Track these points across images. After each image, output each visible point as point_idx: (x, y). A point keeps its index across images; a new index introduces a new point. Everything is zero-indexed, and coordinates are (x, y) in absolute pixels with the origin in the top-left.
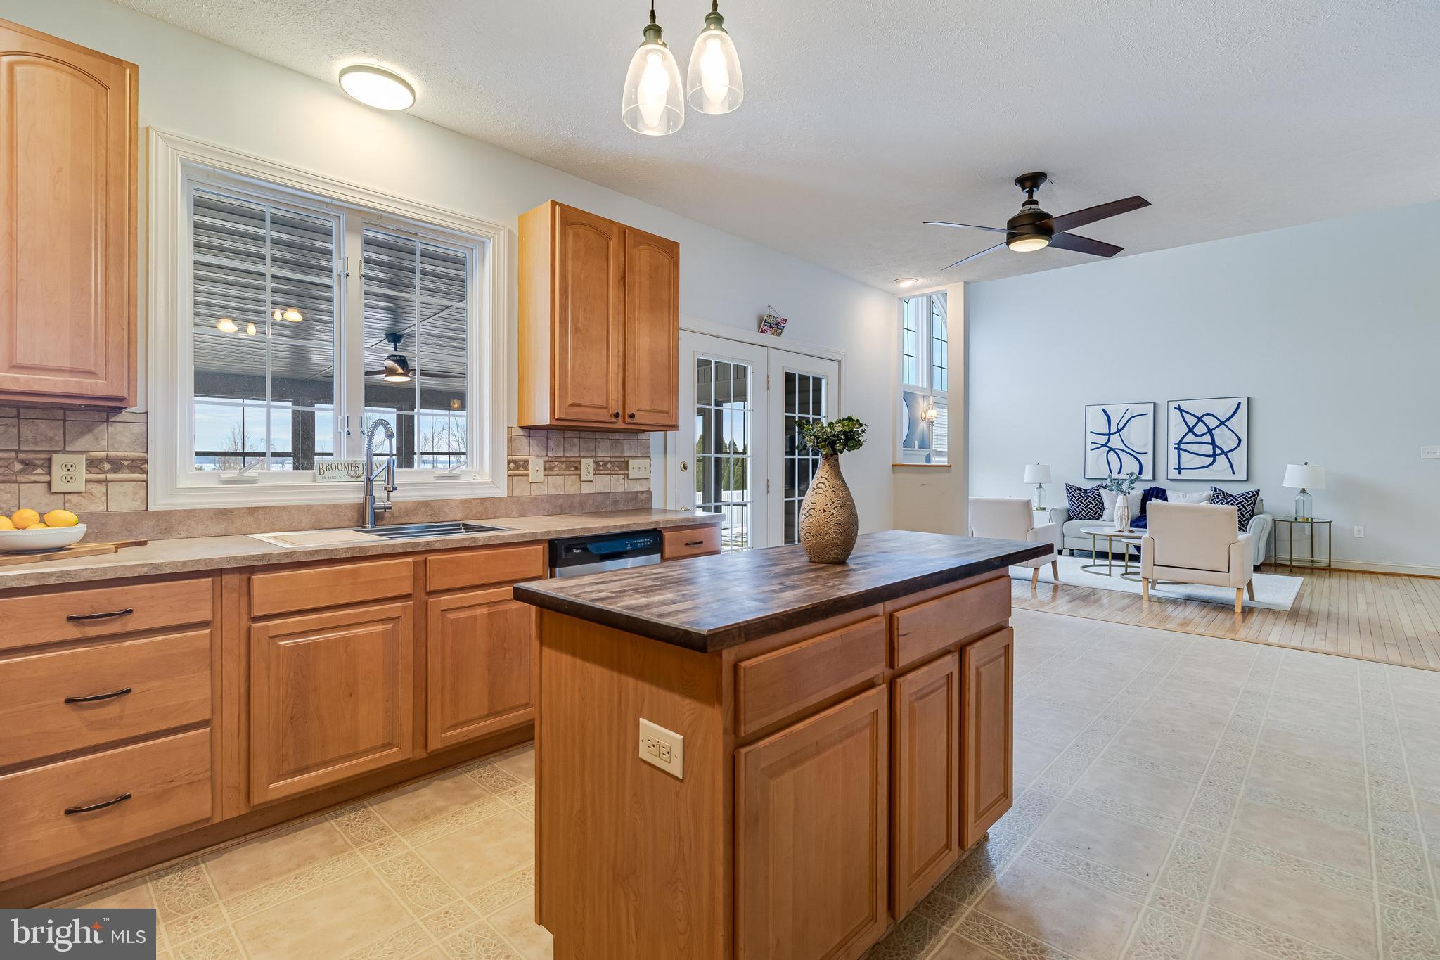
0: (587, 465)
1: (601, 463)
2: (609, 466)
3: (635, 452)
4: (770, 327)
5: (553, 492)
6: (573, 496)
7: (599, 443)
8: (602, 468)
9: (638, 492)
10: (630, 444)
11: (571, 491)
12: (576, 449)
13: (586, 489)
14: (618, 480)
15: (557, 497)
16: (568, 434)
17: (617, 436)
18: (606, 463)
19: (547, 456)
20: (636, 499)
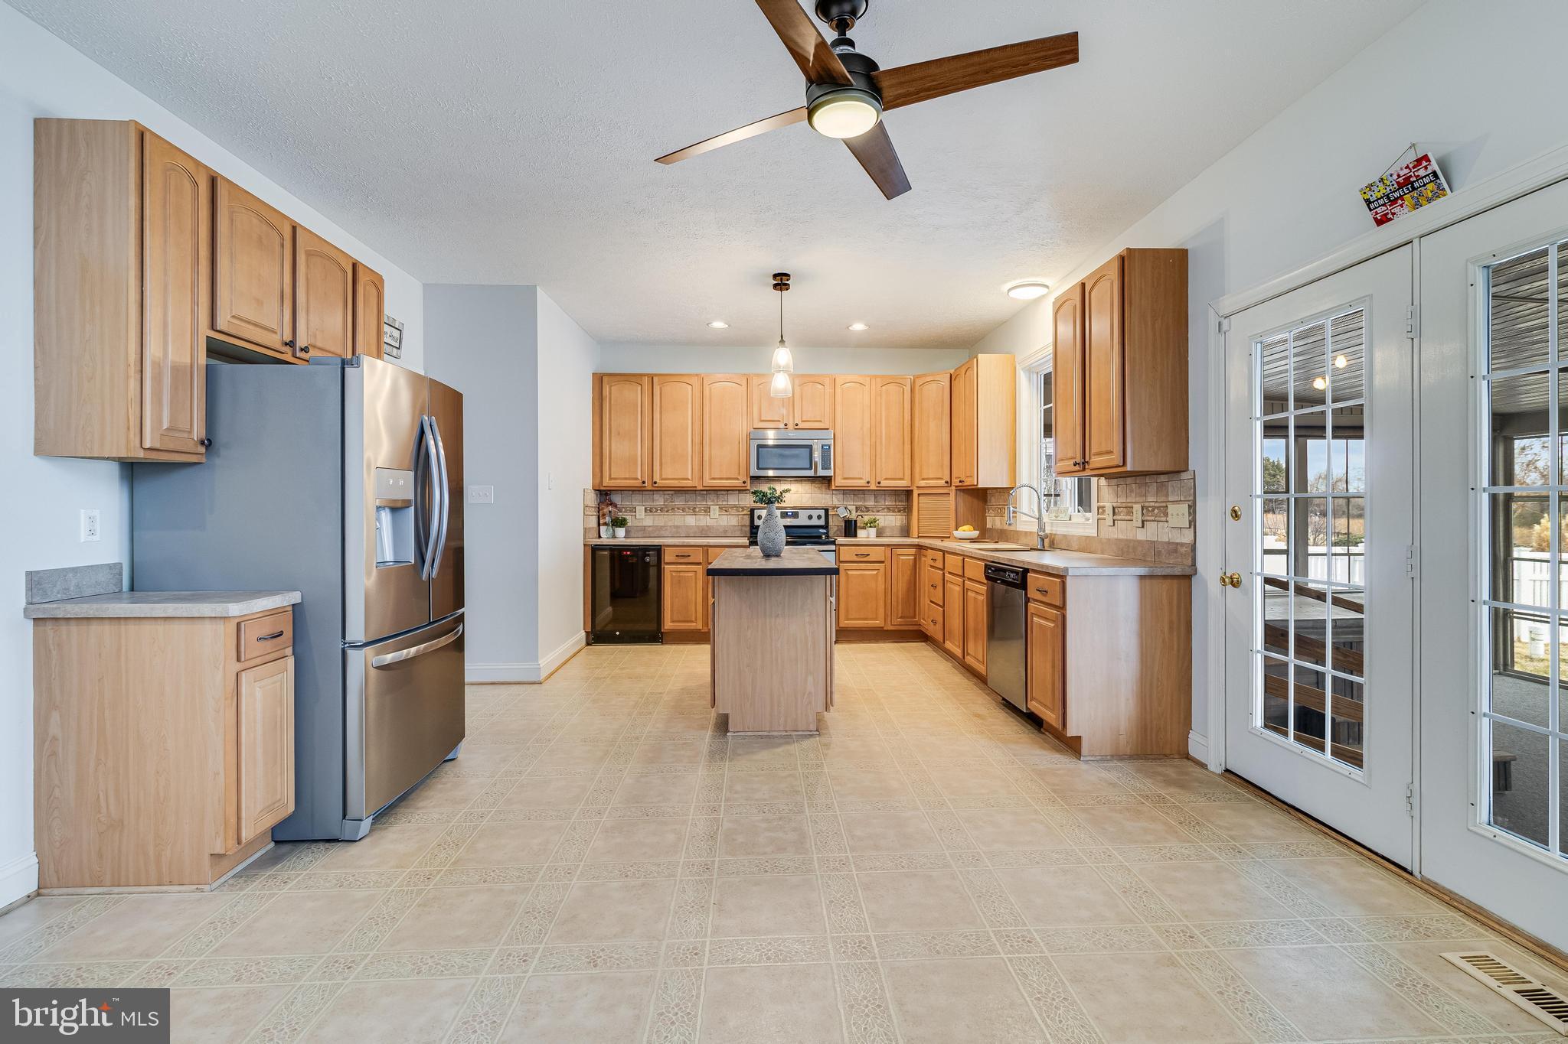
0: (1137, 508)
1: (1150, 509)
2: (1156, 511)
3: (1178, 495)
4: (1395, 201)
5: (1121, 537)
6: (1130, 541)
7: (1149, 487)
8: (1150, 514)
9: (1177, 544)
10: (1173, 486)
11: (1130, 536)
12: (1134, 495)
13: (1141, 535)
14: (1163, 528)
15: (1121, 540)
16: (1129, 480)
17: (1163, 478)
18: (1154, 508)
19: (1117, 502)
20: (1176, 551)
